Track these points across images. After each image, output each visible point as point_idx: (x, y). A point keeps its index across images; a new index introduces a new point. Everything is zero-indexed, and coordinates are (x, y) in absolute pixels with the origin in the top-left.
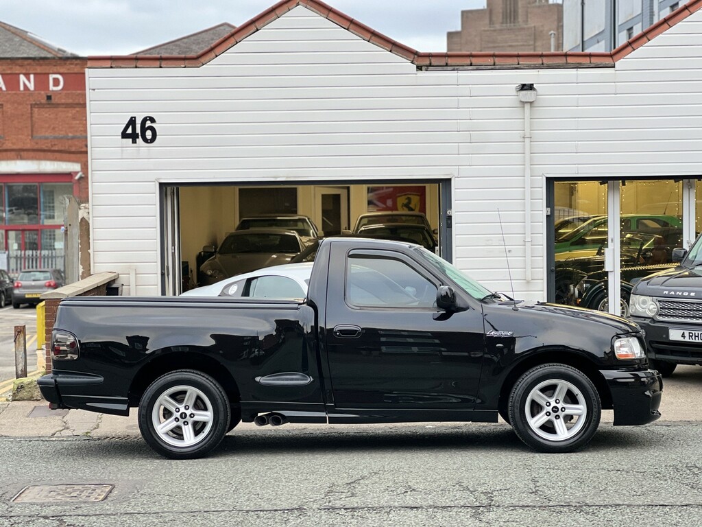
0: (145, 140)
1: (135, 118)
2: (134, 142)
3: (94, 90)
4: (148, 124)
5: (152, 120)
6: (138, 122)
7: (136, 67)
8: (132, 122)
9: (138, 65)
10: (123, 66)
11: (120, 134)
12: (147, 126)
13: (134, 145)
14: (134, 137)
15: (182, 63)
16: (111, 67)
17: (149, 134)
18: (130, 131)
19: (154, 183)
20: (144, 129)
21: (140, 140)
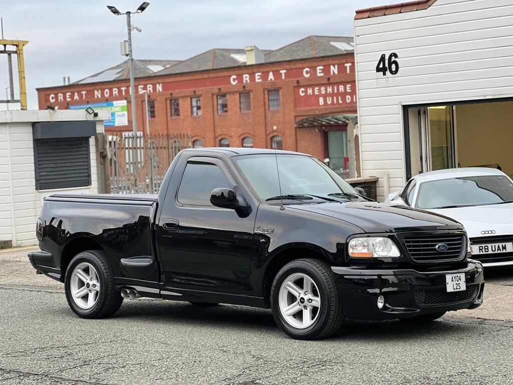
0: (391, 72)
1: (384, 55)
2: (384, 74)
3: (359, 36)
4: (393, 59)
5: (395, 56)
6: (387, 58)
7: (385, 15)
8: (383, 58)
9: (386, 13)
10: (376, 15)
11: (375, 69)
12: (392, 60)
13: (385, 76)
14: (384, 70)
15: (415, 8)
16: (369, 17)
17: (394, 66)
18: (381, 66)
19: (398, 106)
20: (390, 63)
21: (388, 72)
